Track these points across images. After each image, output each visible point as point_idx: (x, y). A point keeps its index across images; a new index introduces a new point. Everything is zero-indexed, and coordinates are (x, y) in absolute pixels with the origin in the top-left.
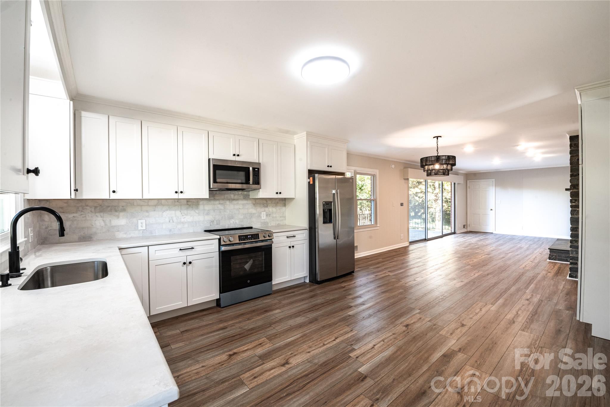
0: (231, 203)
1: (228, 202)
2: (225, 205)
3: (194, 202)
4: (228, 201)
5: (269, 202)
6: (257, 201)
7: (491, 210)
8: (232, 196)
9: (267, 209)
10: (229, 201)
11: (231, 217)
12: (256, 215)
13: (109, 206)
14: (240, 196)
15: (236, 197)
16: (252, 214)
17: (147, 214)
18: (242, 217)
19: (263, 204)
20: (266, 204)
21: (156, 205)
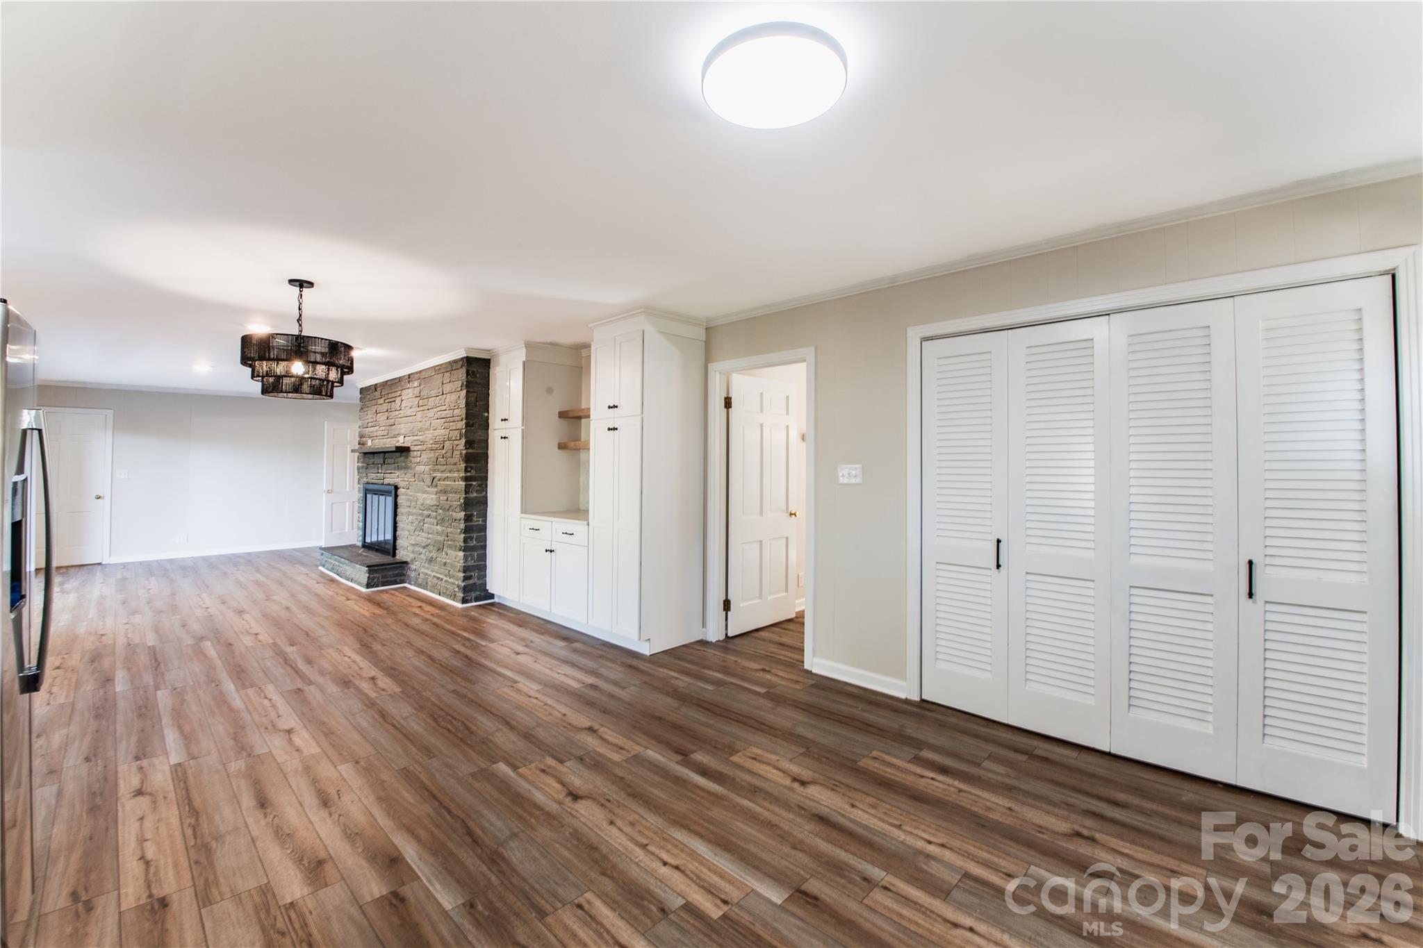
7: (98, 497)
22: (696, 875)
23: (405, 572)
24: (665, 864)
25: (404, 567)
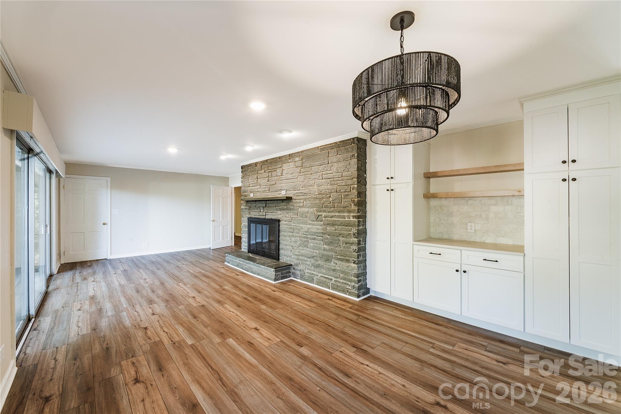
7: (104, 224)
23: (290, 271)
25: (290, 268)
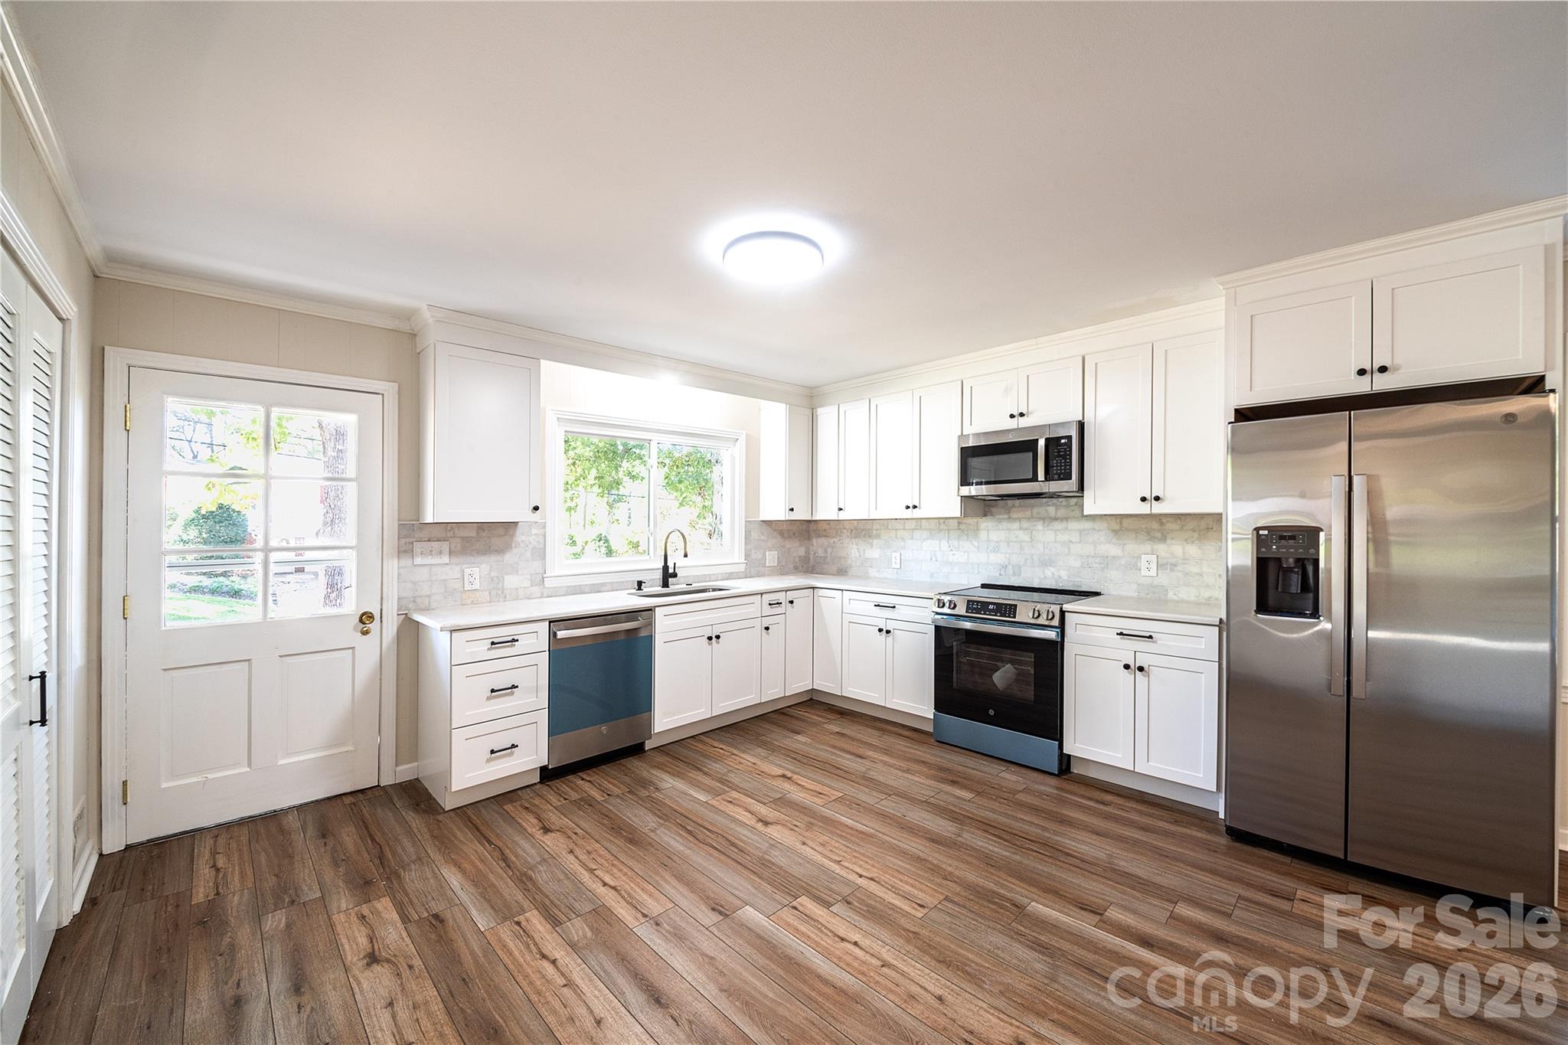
0: (1048, 526)
1: (1039, 526)
2: (1034, 532)
3: (970, 524)
4: (1041, 522)
5: (1171, 525)
6: (1126, 522)
8: (1051, 510)
9: (1162, 548)
10: (1044, 523)
11: (1046, 563)
12: (1123, 562)
13: (863, 530)
14: (1073, 511)
15: (1062, 513)
16: (1107, 557)
17: (903, 543)
18: (1077, 564)
19: (1148, 533)
20: (1158, 531)
21: (914, 529)
22: (822, 932)
24: (856, 944)
